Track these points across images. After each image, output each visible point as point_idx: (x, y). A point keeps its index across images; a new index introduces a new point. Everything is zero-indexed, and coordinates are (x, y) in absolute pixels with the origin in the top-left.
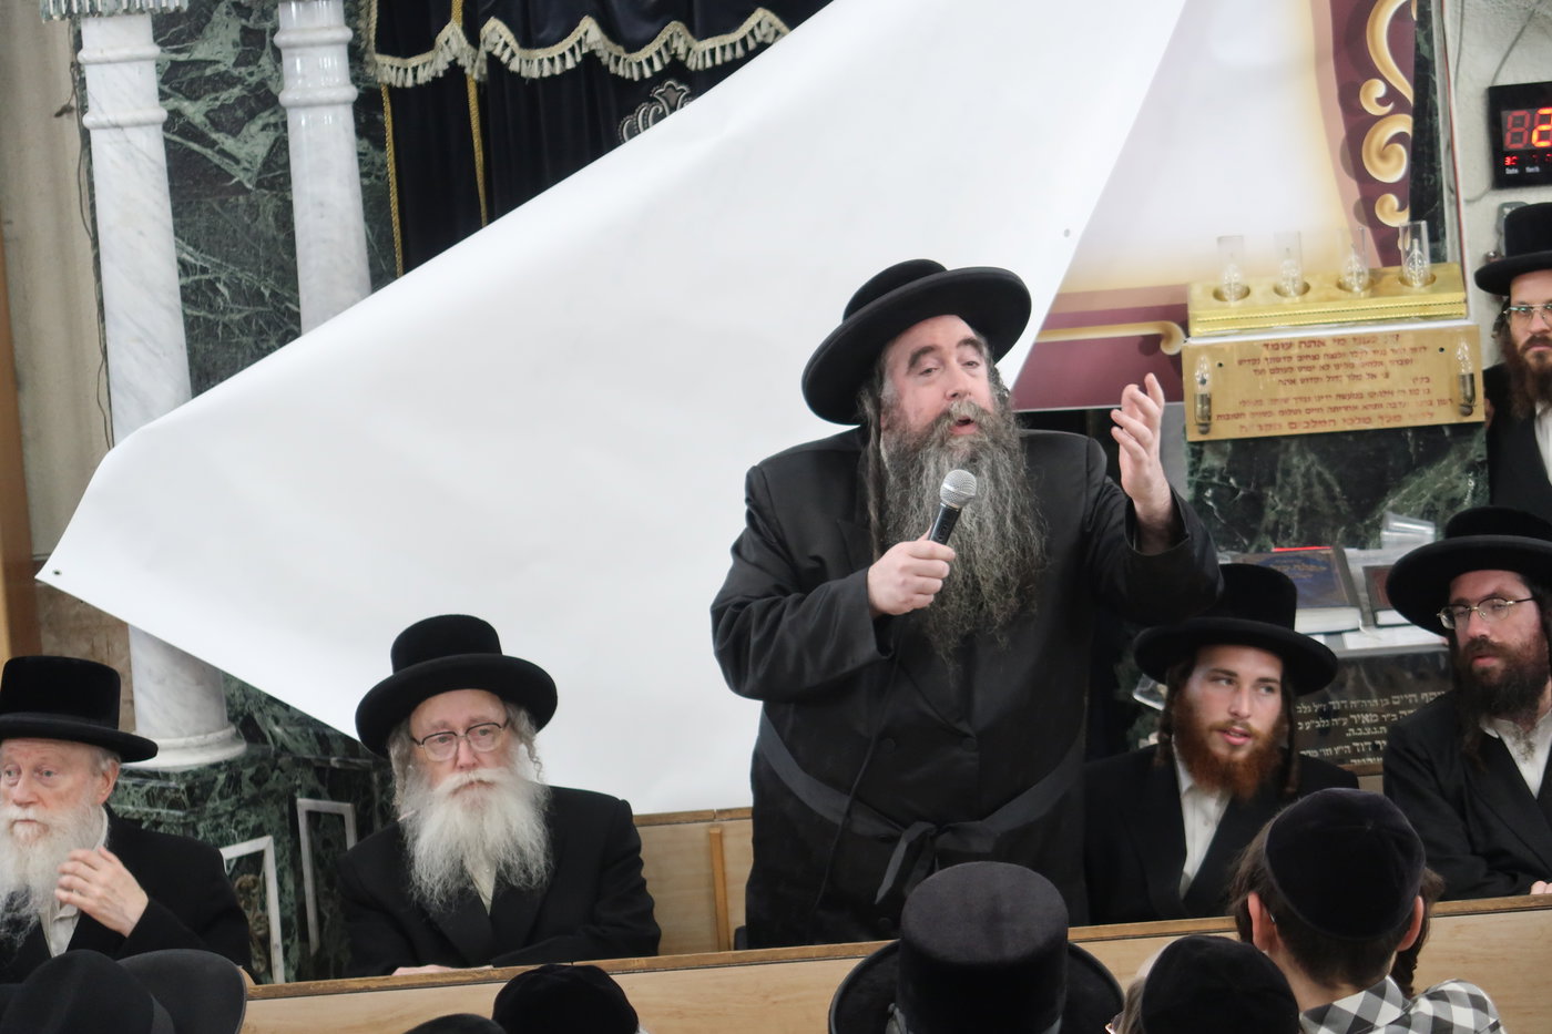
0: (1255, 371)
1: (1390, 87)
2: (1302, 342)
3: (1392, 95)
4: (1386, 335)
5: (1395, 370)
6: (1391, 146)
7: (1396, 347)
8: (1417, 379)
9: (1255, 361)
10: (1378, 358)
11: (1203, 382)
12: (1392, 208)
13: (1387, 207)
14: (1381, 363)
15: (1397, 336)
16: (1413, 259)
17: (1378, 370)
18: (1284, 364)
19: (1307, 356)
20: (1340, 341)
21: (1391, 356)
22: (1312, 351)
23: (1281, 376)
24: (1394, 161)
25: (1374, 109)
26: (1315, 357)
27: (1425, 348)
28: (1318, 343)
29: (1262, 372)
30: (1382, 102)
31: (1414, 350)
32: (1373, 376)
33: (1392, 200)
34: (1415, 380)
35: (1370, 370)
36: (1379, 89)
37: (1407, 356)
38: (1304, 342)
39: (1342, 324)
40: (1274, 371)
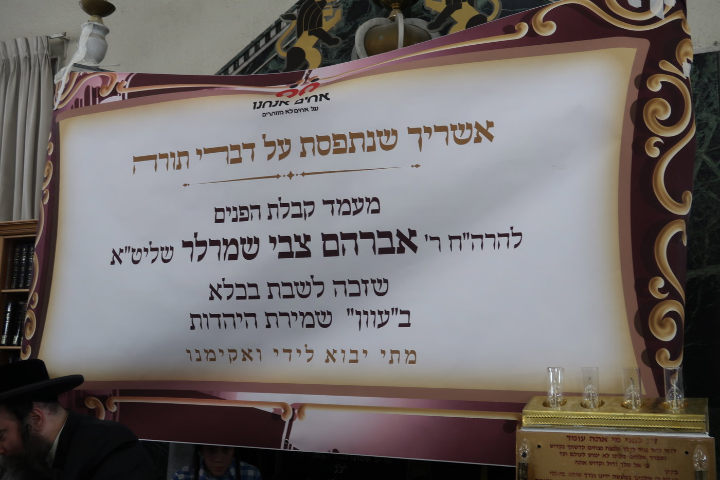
0: (561, 453)
1: (666, 281)
2: (592, 438)
3: (668, 287)
4: (648, 438)
5: (654, 463)
6: (665, 319)
7: (655, 448)
8: (668, 471)
9: (562, 446)
10: (642, 453)
11: (524, 455)
12: (666, 358)
13: (663, 356)
14: (644, 457)
15: (656, 440)
16: (672, 391)
17: (642, 462)
18: (579, 451)
19: (594, 447)
20: (617, 439)
21: (651, 453)
22: (599, 444)
23: (578, 458)
24: (668, 329)
25: (657, 295)
26: (600, 448)
27: (675, 450)
28: (604, 439)
29: (565, 454)
30: (662, 291)
31: (667, 450)
32: (638, 465)
33: (667, 353)
34: (667, 471)
35: (637, 461)
36: (661, 283)
37: (662, 455)
38: (593, 438)
39: (619, 429)
40: (572, 454)
